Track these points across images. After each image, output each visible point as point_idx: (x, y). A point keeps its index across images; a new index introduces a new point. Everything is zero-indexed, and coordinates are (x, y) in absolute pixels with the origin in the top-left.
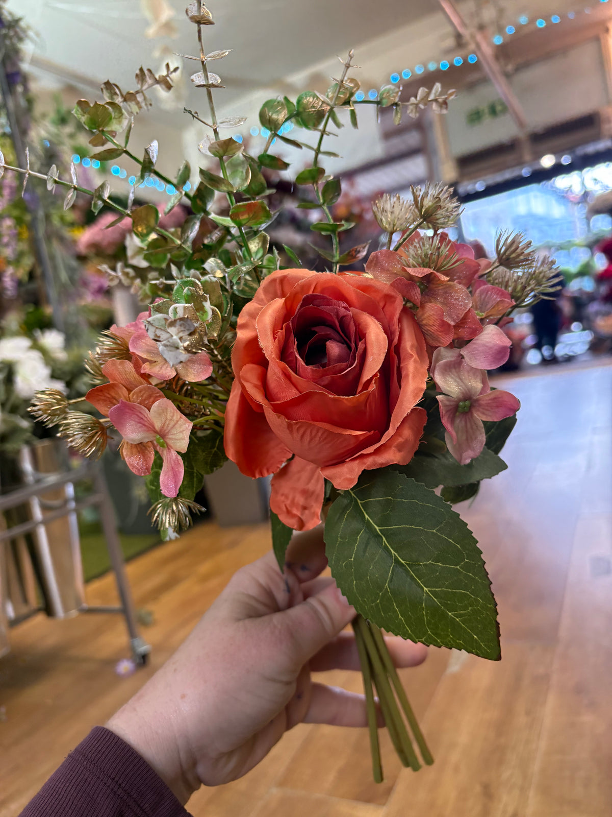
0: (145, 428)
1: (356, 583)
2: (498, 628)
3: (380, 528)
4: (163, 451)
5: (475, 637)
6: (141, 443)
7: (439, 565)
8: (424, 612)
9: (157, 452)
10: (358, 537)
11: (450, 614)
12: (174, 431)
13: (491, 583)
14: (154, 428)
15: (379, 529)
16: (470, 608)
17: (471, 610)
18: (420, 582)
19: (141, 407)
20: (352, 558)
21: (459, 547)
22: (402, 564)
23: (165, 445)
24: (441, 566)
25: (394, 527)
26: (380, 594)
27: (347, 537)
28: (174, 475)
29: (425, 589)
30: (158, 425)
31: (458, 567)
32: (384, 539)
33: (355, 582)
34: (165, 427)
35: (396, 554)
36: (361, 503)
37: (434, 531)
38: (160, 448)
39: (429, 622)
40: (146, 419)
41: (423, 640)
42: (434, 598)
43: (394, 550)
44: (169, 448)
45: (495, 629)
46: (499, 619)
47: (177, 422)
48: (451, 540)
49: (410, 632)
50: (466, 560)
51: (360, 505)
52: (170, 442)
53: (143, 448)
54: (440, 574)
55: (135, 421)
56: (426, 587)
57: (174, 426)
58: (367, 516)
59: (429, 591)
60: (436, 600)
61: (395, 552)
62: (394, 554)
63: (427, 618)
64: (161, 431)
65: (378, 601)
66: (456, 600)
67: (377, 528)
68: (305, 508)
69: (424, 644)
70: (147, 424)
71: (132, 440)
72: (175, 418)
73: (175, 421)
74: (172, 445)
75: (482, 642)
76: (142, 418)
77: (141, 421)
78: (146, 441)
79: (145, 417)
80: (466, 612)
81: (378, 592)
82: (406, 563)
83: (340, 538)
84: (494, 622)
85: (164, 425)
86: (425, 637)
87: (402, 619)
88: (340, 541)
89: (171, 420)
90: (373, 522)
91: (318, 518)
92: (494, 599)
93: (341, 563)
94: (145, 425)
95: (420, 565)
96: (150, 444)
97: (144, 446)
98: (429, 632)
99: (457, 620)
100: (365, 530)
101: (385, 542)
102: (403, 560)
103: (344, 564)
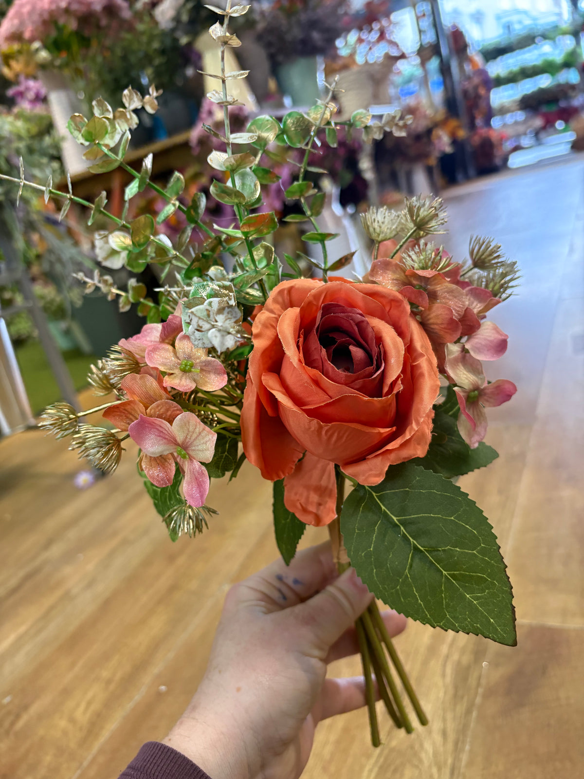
0: (164, 440)
1: (376, 571)
2: (514, 612)
3: (398, 518)
4: (183, 462)
5: (492, 620)
6: (161, 456)
7: (457, 550)
8: (443, 595)
9: (177, 463)
10: (376, 528)
11: (468, 596)
12: (196, 443)
13: (506, 567)
14: (176, 441)
15: (397, 520)
16: (487, 591)
17: (488, 593)
18: (438, 566)
19: (162, 422)
20: (371, 548)
21: (475, 532)
22: (421, 551)
23: (187, 457)
24: (459, 551)
25: (413, 516)
26: (400, 580)
27: (365, 528)
28: (198, 485)
29: (444, 572)
30: (180, 438)
31: (475, 552)
32: (402, 528)
33: (375, 570)
34: (188, 440)
35: (414, 541)
36: (377, 496)
37: (452, 518)
38: (180, 459)
39: (448, 605)
40: (166, 433)
41: (441, 624)
42: (453, 581)
43: (412, 539)
44: (191, 459)
45: (510, 613)
46: (514, 603)
47: (200, 433)
48: (468, 527)
49: (429, 616)
50: (482, 545)
51: (375, 497)
52: (191, 453)
53: (163, 460)
54: (457, 558)
55: (156, 435)
56: (445, 571)
57: (196, 438)
58: (383, 508)
59: (448, 574)
61: (414, 540)
62: (413, 542)
63: (445, 600)
64: (183, 443)
65: (398, 587)
66: (473, 583)
67: (395, 519)
68: (320, 504)
69: (442, 628)
70: (167, 437)
71: (153, 453)
72: (197, 430)
73: (198, 433)
74: (195, 456)
75: (499, 626)
76: (162, 432)
77: (161, 434)
78: (166, 453)
79: (166, 430)
80: (483, 594)
81: (398, 578)
82: (425, 550)
83: (358, 530)
84: (509, 606)
85: (186, 437)
86: (443, 622)
87: (422, 603)
88: (357, 533)
89: (193, 432)
90: (391, 513)
91: (333, 512)
92: (509, 582)
93: (360, 553)
94: (165, 438)
95: (439, 550)
96: (170, 456)
97: (163, 458)
98: (448, 616)
99: (475, 602)
100: (382, 521)
101: (403, 531)
102: (422, 547)
103: (363, 554)
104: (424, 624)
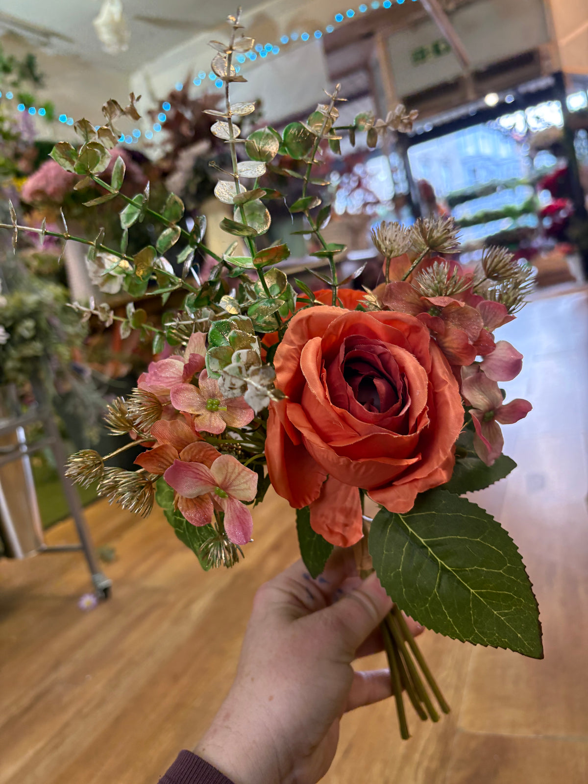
0: (202, 482)
1: (406, 590)
2: (540, 628)
3: (425, 540)
4: (221, 500)
5: (519, 635)
6: (198, 497)
7: (484, 570)
8: (471, 612)
9: (215, 503)
10: (404, 549)
11: (495, 612)
12: (235, 483)
13: (532, 585)
14: (214, 481)
15: (424, 541)
16: (514, 608)
17: (514, 610)
18: (466, 585)
19: (198, 465)
20: (399, 569)
21: (501, 552)
22: (449, 571)
23: (227, 496)
24: (485, 571)
25: (440, 538)
26: (429, 599)
27: (393, 550)
28: (240, 523)
29: (472, 590)
30: (219, 479)
31: (501, 571)
32: (430, 549)
33: (404, 590)
34: (227, 480)
35: (442, 562)
36: (403, 518)
37: (478, 539)
38: (218, 498)
39: (476, 622)
40: (204, 475)
41: (470, 639)
42: (480, 598)
43: (440, 559)
44: (231, 498)
45: (537, 628)
46: (540, 619)
47: (239, 474)
48: (494, 547)
49: (458, 632)
50: (508, 565)
51: (402, 519)
52: (230, 492)
53: (200, 501)
54: (485, 577)
55: (192, 477)
56: (472, 589)
57: (236, 478)
58: (410, 530)
59: (476, 592)
60: (482, 599)
61: (441, 560)
62: (441, 563)
63: (474, 617)
64: (222, 484)
65: (427, 605)
66: (500, 600)
67: (422, 540)
68: (346, 525)
69: (472, 643)
70: (203, 478)
71: (190, 495)
72: (237, 471)
73: (237, 474)
74: (236, 496)
75: (526, 641)
76: (198, 474)
77: (198, 476)
78: (203, 494)
79: (202, 472)
80: (510, 611)
81: (427, 597)
82: (453, 570)
83: (386, 551)
84: (536, 621)
85: (226, 478)
86: (472, 637)
87: (451, 620)
88: (386, 554)
89: (232, 473)
90: (418, 535)
91: (360, 533)
92: (536, 599)
93: (389, 574)
94: (201, 479)
95: (467, 570)
96: (207, 496)
97: (200, 499)
98: (476, 631)
99: (502, 618)
100: (409, 542)
101: (430, 552)
102: (449, 567)
103: (392, 574)
104: (454, 639)
